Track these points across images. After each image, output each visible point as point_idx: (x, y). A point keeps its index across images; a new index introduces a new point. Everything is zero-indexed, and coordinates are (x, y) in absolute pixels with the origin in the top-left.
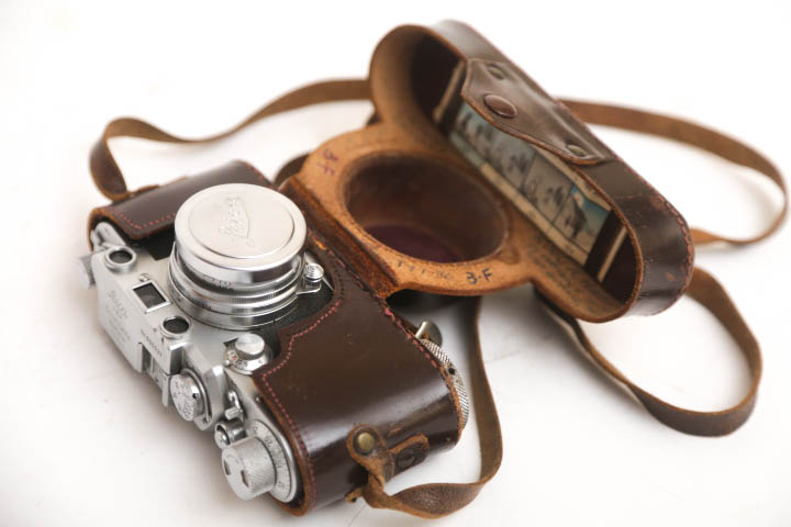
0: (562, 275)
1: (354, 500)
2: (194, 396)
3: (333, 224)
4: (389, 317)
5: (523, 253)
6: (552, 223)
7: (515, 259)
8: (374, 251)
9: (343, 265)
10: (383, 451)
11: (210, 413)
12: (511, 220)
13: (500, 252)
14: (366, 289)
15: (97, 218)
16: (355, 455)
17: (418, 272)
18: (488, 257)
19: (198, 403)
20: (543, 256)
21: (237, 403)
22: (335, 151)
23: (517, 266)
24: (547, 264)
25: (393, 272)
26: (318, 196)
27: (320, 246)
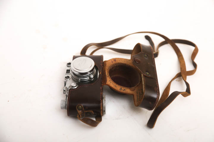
0: (140, 97)
5: (136, 90)
7: (133, 90)
13: (131, 88)
14: (101, 83)
17: (111, 84)
20: (139, 92)
22: (117, 60)
23: (133, 92)
24: (139, 94)
25: (107, 82)
27: (100, 73)
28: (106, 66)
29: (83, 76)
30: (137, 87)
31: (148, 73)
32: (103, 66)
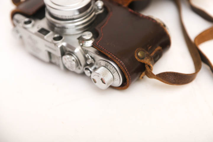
1: (143, 78)
2: (73, 60)
10: (148, 56)
11: (81, 65)
15: (13, 14)
16: (139, 60)
19: (76, 63)
21: (90, 57)
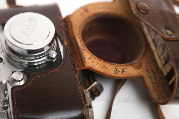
0: (155, 79)
3: (73, 37)
4: (76, 78)
5: (143, 66)
6: (159, 57)
7: (139, 67)
8: (82, 51)
9: (70, 53)
12: (146, 51)
13: (134, 63)
14: (74, 65)
17: (95, 64)
18: (128, 64)
20: (151, 69)
23: (138, 71)
24: (151, 72)
25: (85, 61)
26: (73, 24)
27: (66, 43)
28: (72, 26)
29: (36, 56)
30: (142, 57)
31: (169, 32)
32: (66, 26)
